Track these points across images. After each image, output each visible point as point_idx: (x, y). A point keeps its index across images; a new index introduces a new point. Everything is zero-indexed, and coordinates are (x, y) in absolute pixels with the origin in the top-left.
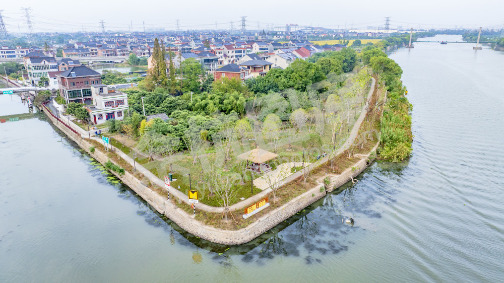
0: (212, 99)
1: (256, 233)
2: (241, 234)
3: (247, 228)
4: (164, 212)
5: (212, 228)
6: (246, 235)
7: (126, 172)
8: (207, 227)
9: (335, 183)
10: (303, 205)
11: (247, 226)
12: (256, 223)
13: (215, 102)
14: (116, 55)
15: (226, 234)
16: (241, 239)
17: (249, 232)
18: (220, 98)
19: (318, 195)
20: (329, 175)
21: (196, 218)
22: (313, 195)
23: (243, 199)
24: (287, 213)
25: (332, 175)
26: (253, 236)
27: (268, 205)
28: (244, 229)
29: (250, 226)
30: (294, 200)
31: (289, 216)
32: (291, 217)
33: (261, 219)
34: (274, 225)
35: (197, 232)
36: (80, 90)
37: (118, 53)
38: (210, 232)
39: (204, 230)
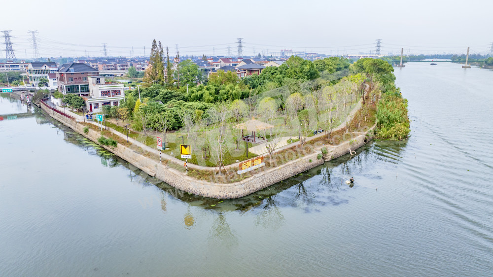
0: (207, 89)
1: (252, 189)
2: (236, 187)
3: (242, 182)
4: (155, 175)
5: (206, 182)
6: (240, 189)
7: (119, 145)
8: (200, 181)
9: (333, 153)
10: (300, 168)
11: (241, 180)
12: (252, 178)
13: (211, 92)
14: (116, 69)
15: (219, 188)
16: (235, 192)
17: (243, 186)
18: (216, 89)
19: (315, 161)
20: (326, 146)
21: (188, 175)
22: (310, 161)
23: (237, 161)
24: (283, 173)
25: (329, 146)
26: (247, 191)
27: (263, 164)
28: (239, 183)
29: (245, 181)
30: (291, 162)
31: (286, 178)
32: (288, 179)
33: (257, 175)
34: (270, 184)
35: (189, 188)
36: (78, 86)
37: (118, 68)
38: (203, 186)
39: (197, 184)
